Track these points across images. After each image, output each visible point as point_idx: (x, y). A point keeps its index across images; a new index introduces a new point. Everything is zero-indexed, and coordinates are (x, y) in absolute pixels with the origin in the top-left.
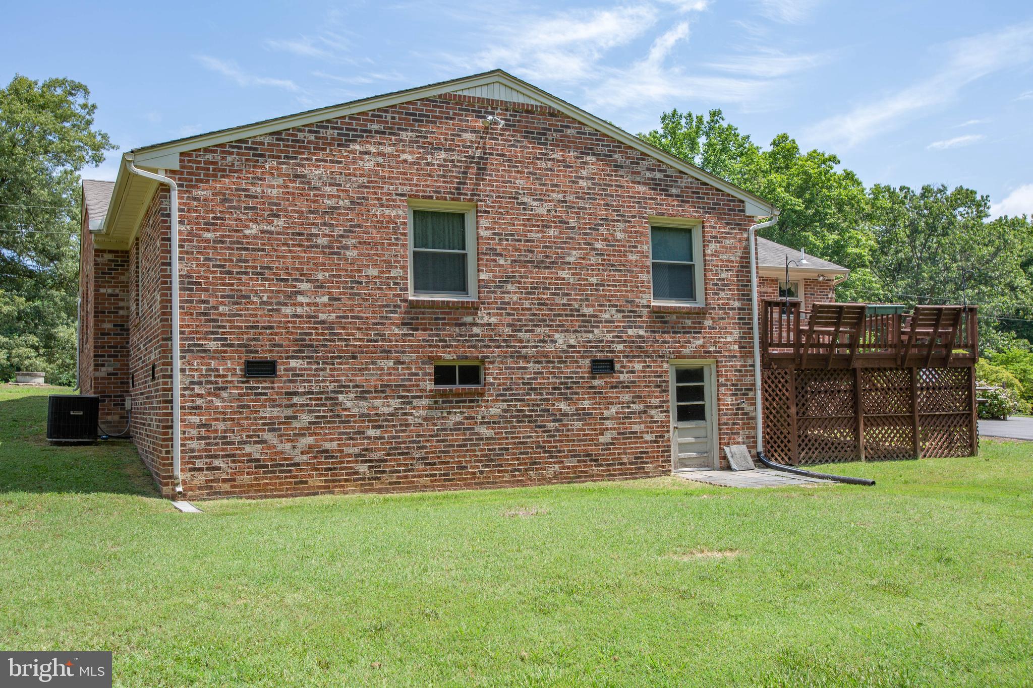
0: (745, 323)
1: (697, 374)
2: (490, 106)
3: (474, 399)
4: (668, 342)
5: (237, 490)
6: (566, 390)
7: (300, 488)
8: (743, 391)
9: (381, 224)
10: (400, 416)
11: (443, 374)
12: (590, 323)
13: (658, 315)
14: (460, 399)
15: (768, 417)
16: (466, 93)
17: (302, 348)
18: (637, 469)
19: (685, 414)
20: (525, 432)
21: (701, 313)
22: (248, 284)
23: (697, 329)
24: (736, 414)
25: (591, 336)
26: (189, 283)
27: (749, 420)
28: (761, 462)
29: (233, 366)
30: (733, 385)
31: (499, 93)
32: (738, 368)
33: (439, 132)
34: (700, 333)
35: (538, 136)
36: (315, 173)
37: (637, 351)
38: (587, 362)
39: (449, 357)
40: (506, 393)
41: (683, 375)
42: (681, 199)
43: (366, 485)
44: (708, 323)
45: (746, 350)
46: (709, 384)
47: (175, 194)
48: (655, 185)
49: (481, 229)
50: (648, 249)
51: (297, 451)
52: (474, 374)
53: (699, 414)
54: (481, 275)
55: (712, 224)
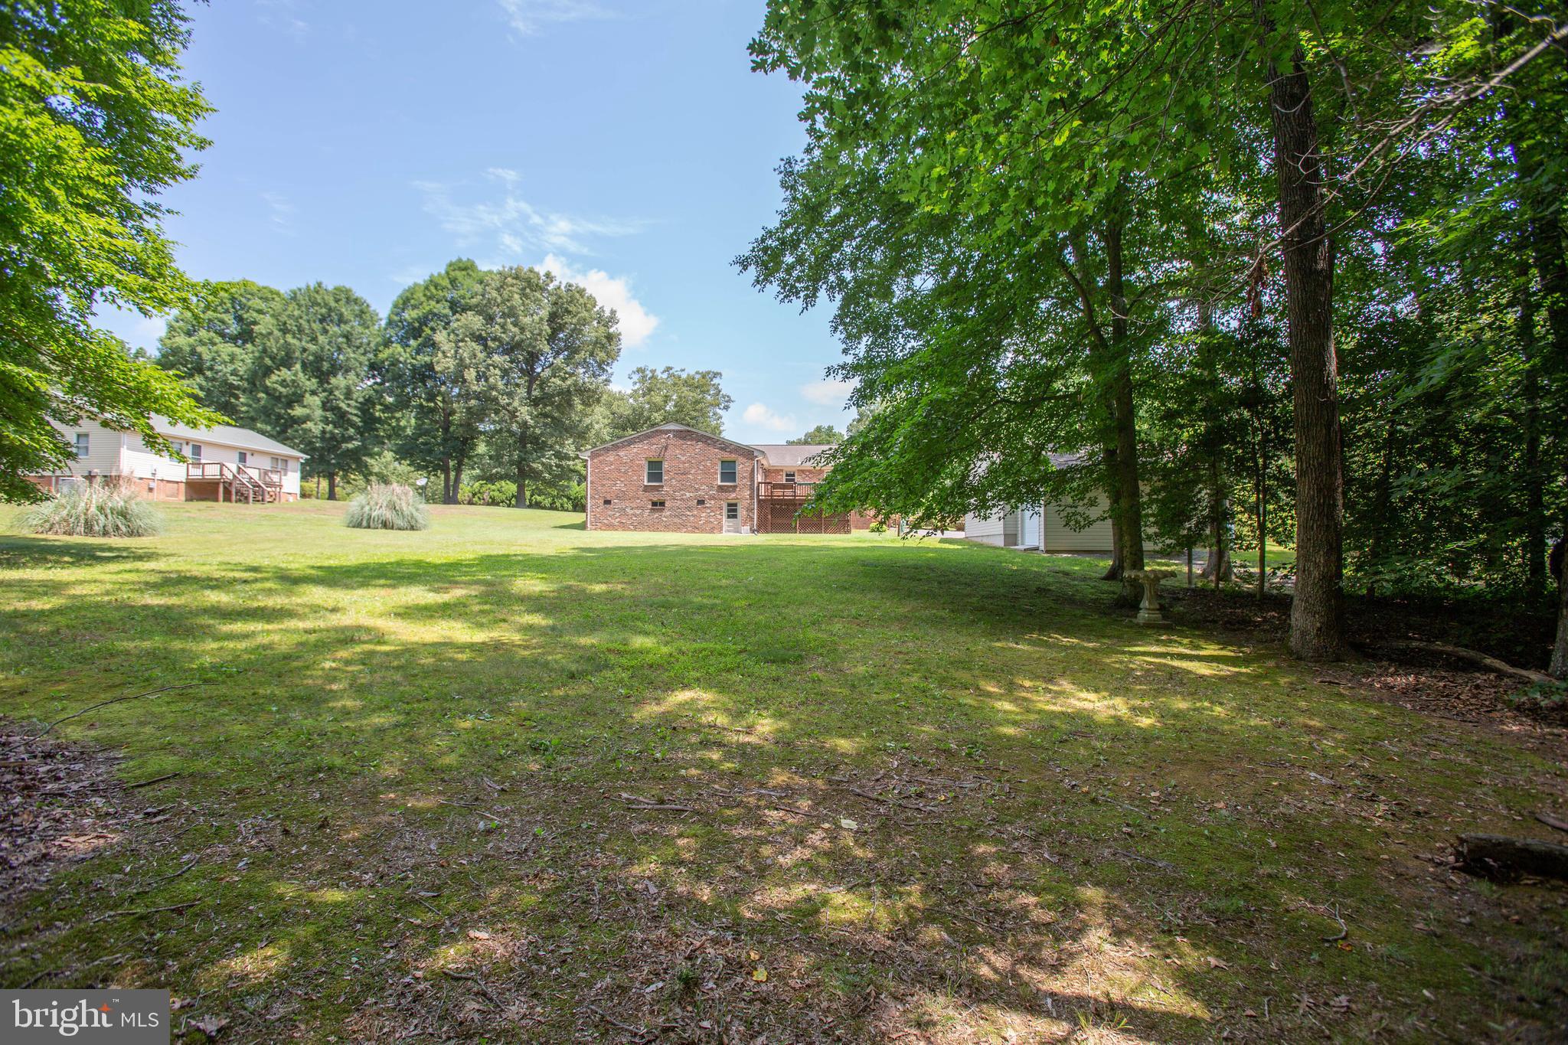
0: (752, 488)
1: (735, 504)
2: (670, 431)
3: (662, 510)
4: (724, 495)
6: (689, 509)
7: (617, 530)
8: (750, 510)
9: (638, 465)
10: (642, 514)
11: (654, 504)
12: (697, 490)
13: (720, 487)
14: (658, 510)
15: (759, 518)
16: (663, 428)
17: (617, 497)
18: (712, 531)
19: (729, 516)
20: (676, 520)
21: (736, 486)
22: (605, 482)
24: (747, 517)
25: (697, 493)
26: (592, 482)
27: (752, 519)
28: (753, 531)
29: (601, 501)
30: (747, 508)
31: (673, 427)
32: (749, 503)
33: (654, 440)
34: (735, 492)
35: (684, 438)
36: (621, 454)
37: (712, 498)
38: (696, 501)
39: (655, 499)
40: (671, 509)
41: (729, 505)
42: (731, 452)
43: (633, 530)
44: (738, 489)
45: (752, 498)
46: (739, 508)
48: (722, 449)
49: (665, 465)
50: (719, 468)
51: (616, 522)
52: (662, 504)
53: (735, 516)
54: (665, 478)
55: (741, 459)
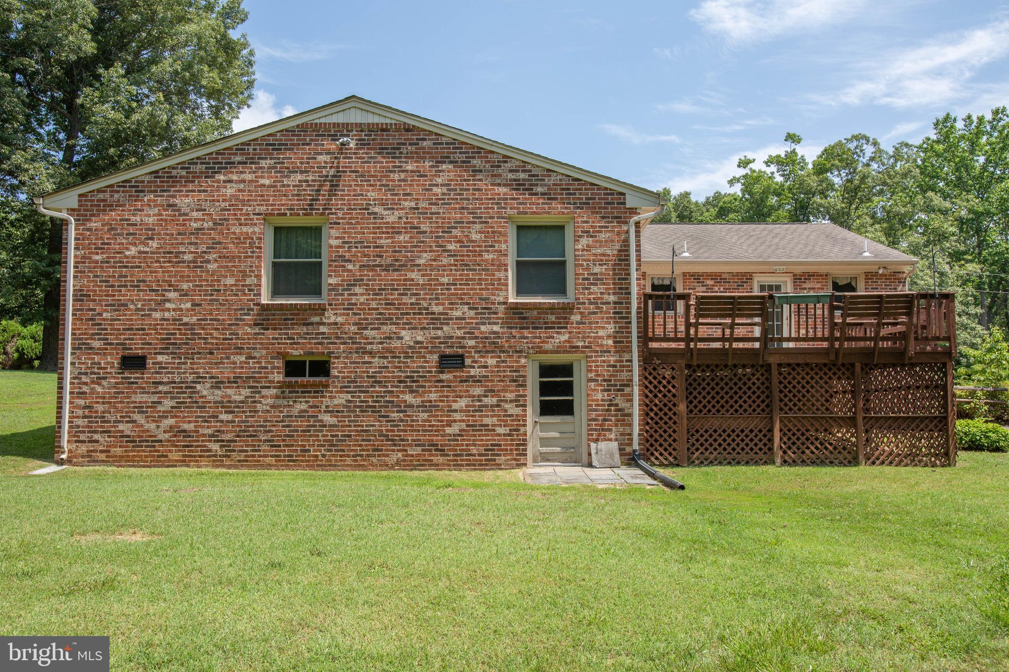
0: (621, 315)
1: (567, 369)
2: (346, 128)
3: (319, 390)
4: (527, 338)
5: (112, 460)
6: (412, 383)
7: (161, 460)
8: (617, 387)
9: (239, 240)
10: (250, 404)
11: (294, 368)
12: (438, 320)
13: (516, 310)
14: (306, 390)
15: (647, 414)
16: (323, 121)
17: (168, 345)
18: (487, 461)
19: (547, 409)
20: (369, 421)
21: (568, 309)
22: (126, 295)
23: (562, 323)
24: (607, 410)
25: (439, 333)
26: (80, 297)
27: (624, 417)
28: (631, 460)
29: (113, 360)
30: (605, 380)
31: (355, 117)
32: (612, 363)
33: (294, 158)
34: (566, 328)
35: (393, 152)
36: (184, 202)
37: (490, 346)
38: (436, 357)
39: (296, 353)
40: (350, 385)
41: (546, 370)
42: (549, 196)
43: (217, 462)
44: (576, 318)
45: (621, 344)
46: (580, 380)
47: (72, 227)
48: (518, 185)
49: (331, 239)
50: (510, 245)
51: (160, 430)
52: (321, 368)
53: (567, 409)
54: (330, 280)
55: (584, 219)
